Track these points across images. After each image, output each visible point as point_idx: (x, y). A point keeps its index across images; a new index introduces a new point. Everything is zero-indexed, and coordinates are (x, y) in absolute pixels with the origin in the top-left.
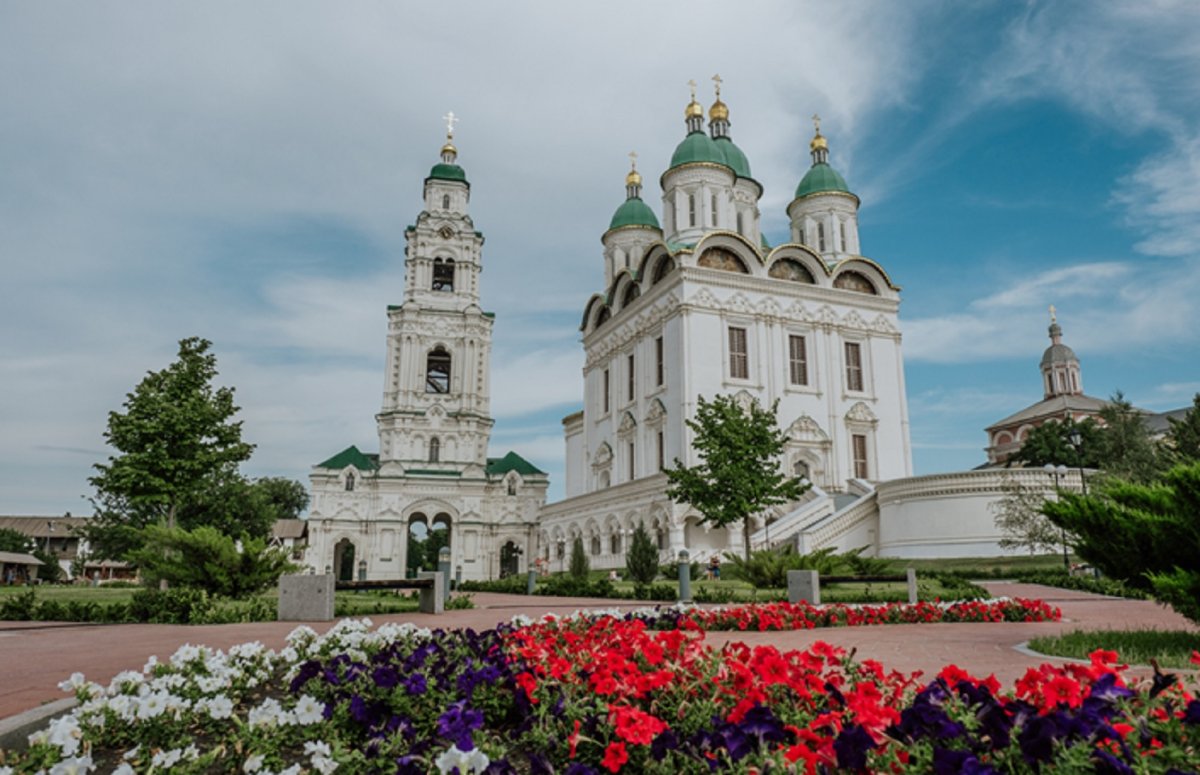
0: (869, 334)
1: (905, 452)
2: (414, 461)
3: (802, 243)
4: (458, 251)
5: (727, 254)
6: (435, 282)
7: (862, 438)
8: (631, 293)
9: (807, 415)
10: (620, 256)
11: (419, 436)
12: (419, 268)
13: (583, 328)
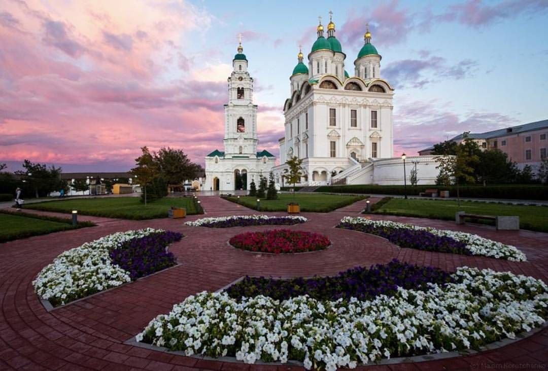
0: (381, 107)
1: (391, 147)
2: (235, 154)
3: (359, 77)
4: (244, 85)
5: (330, 84)
6: (238, 96)
7: (376, 144)
8: (298, 98)
9: (356, 137)
10: (295, 84)
11: (236, 146)
12: (233, 92)
13: (284, 110)
